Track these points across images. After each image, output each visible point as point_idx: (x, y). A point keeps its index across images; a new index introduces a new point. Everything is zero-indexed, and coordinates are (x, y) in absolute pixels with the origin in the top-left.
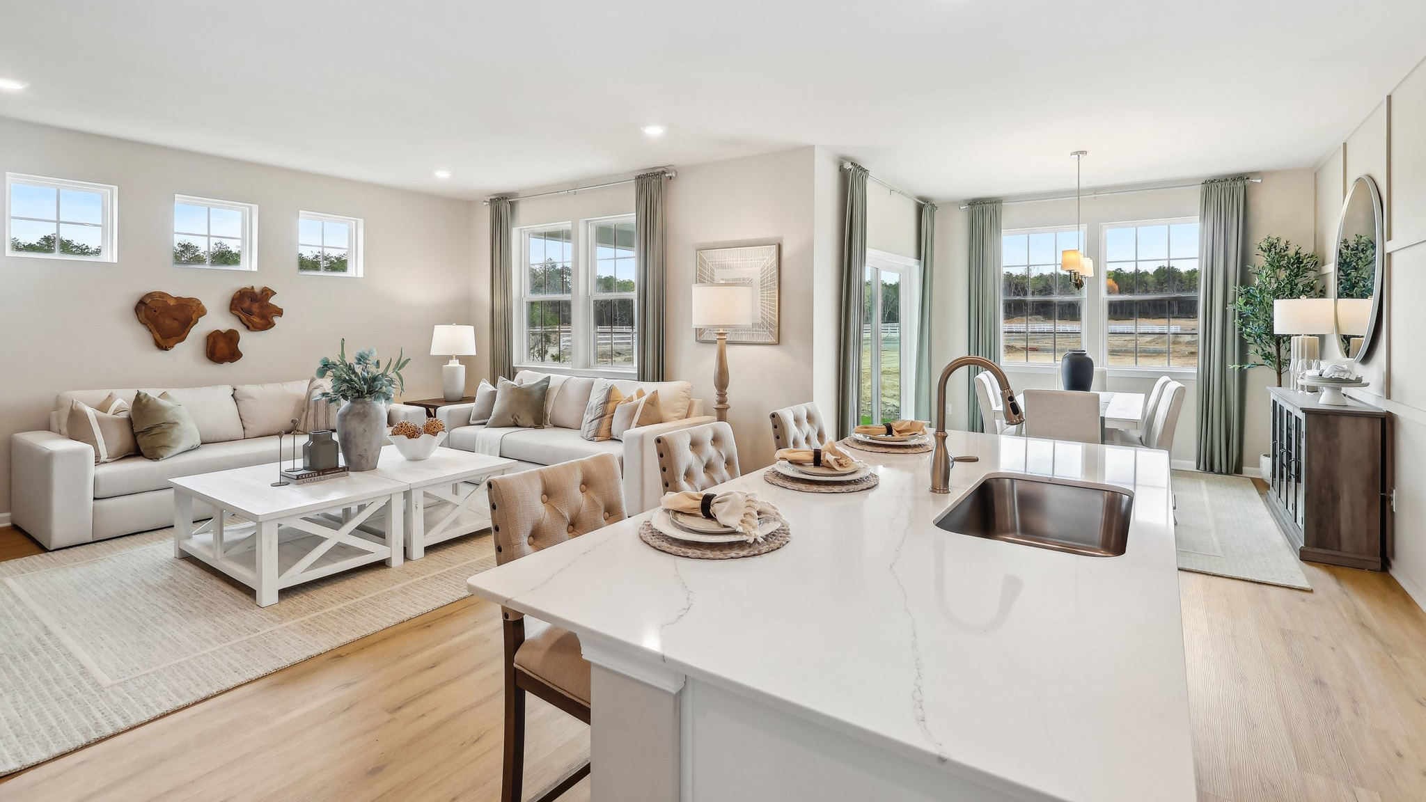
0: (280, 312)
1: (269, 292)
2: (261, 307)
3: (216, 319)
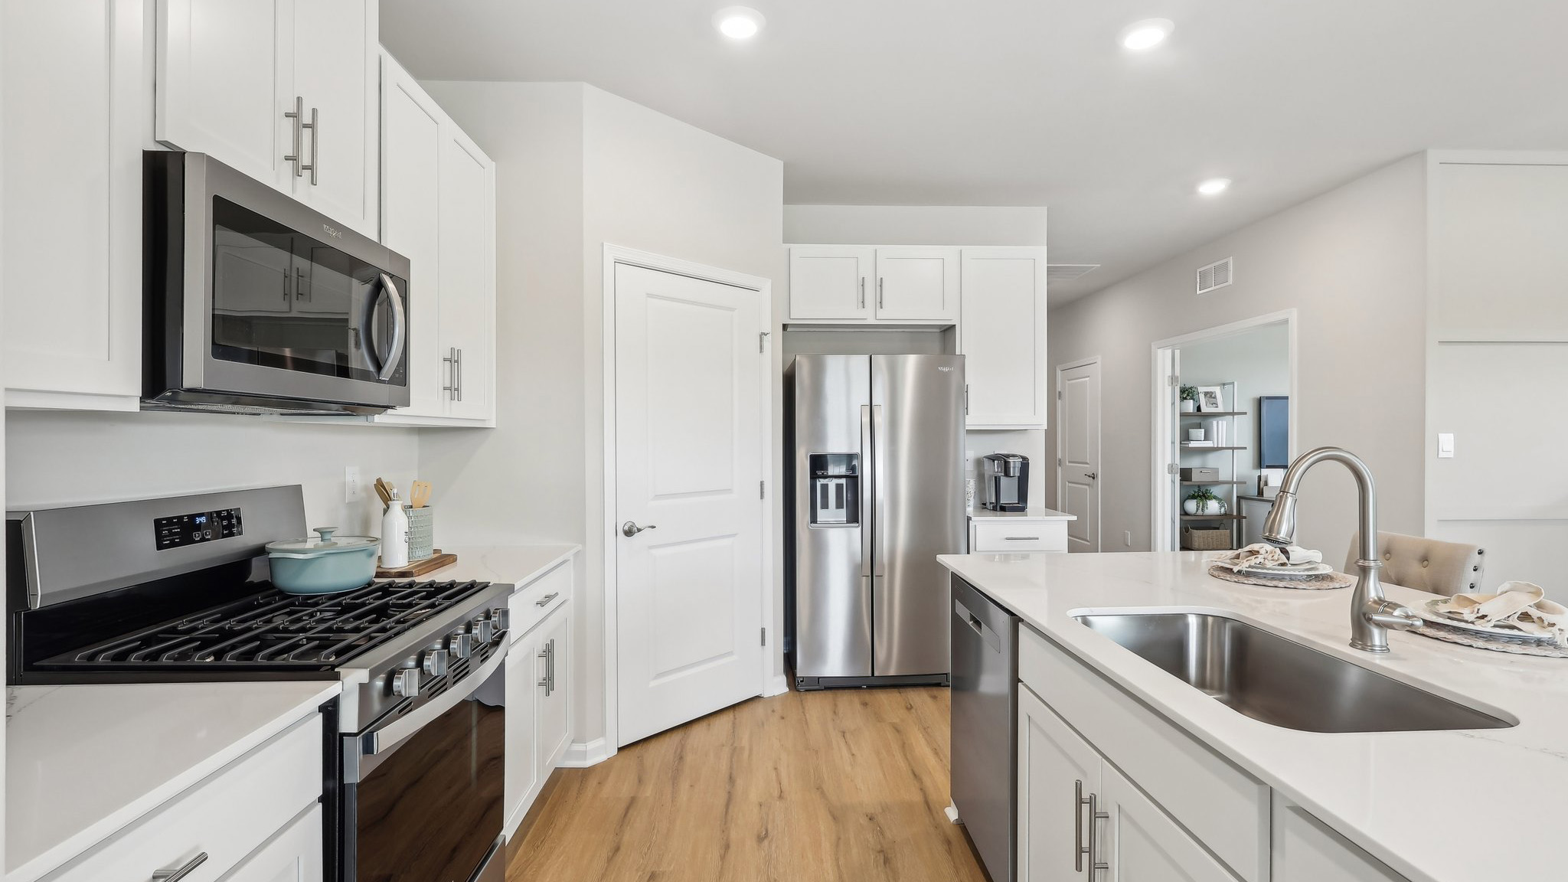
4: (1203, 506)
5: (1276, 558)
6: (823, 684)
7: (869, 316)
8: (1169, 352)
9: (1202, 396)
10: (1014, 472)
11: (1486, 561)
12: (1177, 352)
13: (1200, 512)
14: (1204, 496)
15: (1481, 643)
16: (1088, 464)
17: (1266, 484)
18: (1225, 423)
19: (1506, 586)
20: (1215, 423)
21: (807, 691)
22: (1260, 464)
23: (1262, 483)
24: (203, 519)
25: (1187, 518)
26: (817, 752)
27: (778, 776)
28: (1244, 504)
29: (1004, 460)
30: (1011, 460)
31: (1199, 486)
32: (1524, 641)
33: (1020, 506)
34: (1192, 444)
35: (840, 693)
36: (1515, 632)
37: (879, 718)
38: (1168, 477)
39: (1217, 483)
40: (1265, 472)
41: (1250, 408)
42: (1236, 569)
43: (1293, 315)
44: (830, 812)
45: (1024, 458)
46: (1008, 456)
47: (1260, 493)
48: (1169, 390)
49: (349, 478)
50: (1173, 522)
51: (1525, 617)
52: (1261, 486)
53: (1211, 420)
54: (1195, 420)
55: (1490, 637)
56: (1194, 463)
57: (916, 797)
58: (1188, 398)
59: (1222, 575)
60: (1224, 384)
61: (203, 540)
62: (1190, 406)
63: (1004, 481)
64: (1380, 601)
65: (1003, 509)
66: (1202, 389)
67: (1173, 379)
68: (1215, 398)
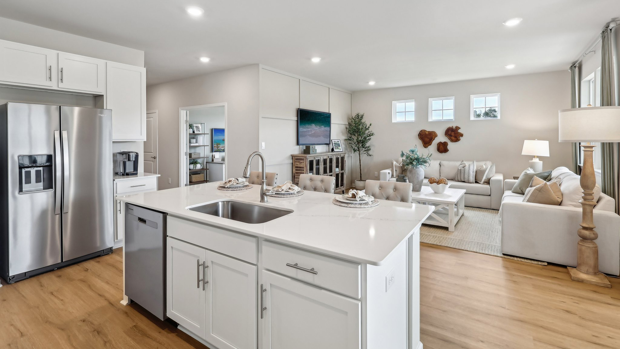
0: (462, 135)
1: (458, 128)
2: (455, 134)
3: (441, 138)
4: (195, 166)
5: (236, 182)
6: (27, 275)
7: (53, 85)
8: (185, 112)
9: (195, 128)
10: (132, 159)
11: (278, 177)
12: (188, 112)
13: (194, 169)
14: (196, 163)
15: (283, 196)
16: (152, 153)
17: (214, 158)
18: (202, 137)
19: (286, 182)
20: (199, 137)
21: (15, 282)
22: (212, 151)
23: (213, 157)
25: (191, 171)
26: (38, 307)
27: (15, 327)
28: (207, 164)
29: (127, 154)
30: (131, 154)
31: (194, 159)
32: (289, 194)
33: (135, 173)
34: (192, 145)
35: (41, 276)
36: (288, 192)
37: (71, 280)
38: (185, 157)
39: (200, 158)
40: (214, 153)
41: (208, 131)
42: (226, 187)
43: (226, 104)
44: (59, 328)
45: (137, 153)
46: (130, 152)
47: (213, 160)
48: (185, 125)
50: (187, 173)
51: (290, 188)
52: (213, 158)
53: (198, 136)
54: (193, 136)
55: (284, 194)
56: (192, 151)
57: (105, 303)
58: (191, 128)
59: (222, 189)
60: (202, 124)
62: (191, 131)
63: (128, 163)
64: (266, 190)
65: (127, 174)
66: (195, 125)
67: (186, 121)
68: (199, 128)
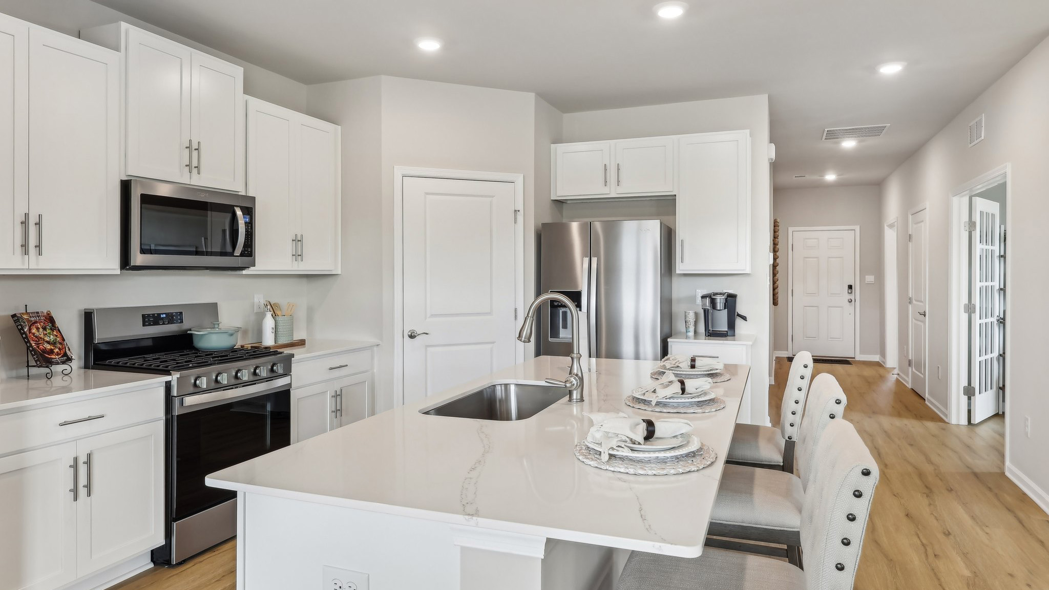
7: (610, 191)
8: (965, 199)
10: (720, 307)
12: (975, 200)
24: (164, 316)
30: (718, 297)
33: (728, 333)
38: (964, 316)
43: (1009, 169)
46: (714, 294)
48: (965, 234)
49: (256, 300)
50: (969, 358)
61: (164, 324)
63: (713, 314)
65: (713, 335)
67: (969, 224)
